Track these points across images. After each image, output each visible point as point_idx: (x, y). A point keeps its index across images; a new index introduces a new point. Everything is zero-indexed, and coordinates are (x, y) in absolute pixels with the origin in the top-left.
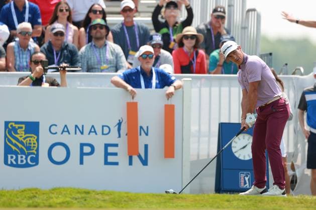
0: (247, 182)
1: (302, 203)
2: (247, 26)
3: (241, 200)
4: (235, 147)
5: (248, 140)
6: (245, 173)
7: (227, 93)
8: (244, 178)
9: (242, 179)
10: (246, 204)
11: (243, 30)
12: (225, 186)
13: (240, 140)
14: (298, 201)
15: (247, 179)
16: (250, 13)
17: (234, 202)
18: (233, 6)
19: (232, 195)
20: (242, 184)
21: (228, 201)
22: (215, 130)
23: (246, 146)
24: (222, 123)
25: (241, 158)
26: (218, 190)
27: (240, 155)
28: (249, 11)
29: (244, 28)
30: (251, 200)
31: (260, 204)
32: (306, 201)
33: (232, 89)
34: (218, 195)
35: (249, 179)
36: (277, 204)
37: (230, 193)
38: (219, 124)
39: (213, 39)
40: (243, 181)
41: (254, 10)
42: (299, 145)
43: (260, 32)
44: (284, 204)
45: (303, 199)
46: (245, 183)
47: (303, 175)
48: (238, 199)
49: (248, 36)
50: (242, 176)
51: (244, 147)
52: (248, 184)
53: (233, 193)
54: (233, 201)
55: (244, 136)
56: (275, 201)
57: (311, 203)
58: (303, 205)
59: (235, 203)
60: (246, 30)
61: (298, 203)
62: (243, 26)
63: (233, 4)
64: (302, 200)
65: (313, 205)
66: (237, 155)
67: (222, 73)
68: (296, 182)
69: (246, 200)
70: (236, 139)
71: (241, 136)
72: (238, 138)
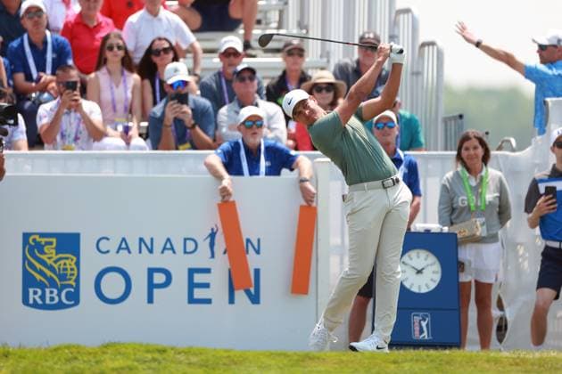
0: (425, 329)
1: (517, 364)
2: (420, 70)
3: (417, 360)
4: (405, 272)
5: (426, 259)
6: (421, 314)
8: (420, 323)
9: (417, 324)
10: (424, 367)
11: (414, 77)
13: (411, 259)
14: (511, 360)
15: (424, 324)
16: (426, 48)
17: (406, 364)
18: (398, 37)
19: (402, 352)
20: (417, 333)
21: (395, 362)
23: (423, 270)
25: (415, 289)
27: (412, 285)
28: (423, 45)
29: (416, 74)
30: (432, 361)
31: (448, 367)
32: (524, 361)
35: (427, 325)
36: (475, 366)
40: (417, 328)
41: (432, 44)
43: (442, 76)
44: (487, 366)
45: (518, 358)
46: (421, 331)
48: (411, 360)
49: (423, 87)
50: (417, 319)
51: (419, 272)
52: (425, 334)
54: (402, 362)
55: (418, 253)
56: (472, 362)
57: (533, 364)
58: (519, 368)
59: (407, 366)
60: (420, 78)
61: (511, 365)
62: (415, 70)
63: (396, 33)
64: (518, 361)
65: (536, 367)
69: (424, 361)
70: (405, 258)
71: (413, 254)
72: (409, 256)
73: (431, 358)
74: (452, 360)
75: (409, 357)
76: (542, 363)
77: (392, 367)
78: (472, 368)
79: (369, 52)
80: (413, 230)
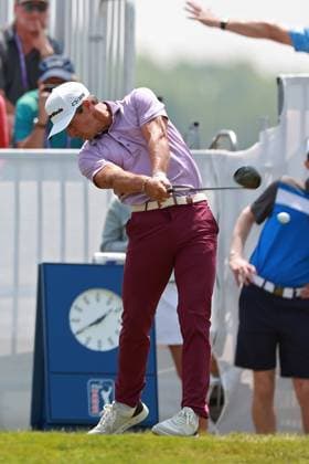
0: (107, 401)
1: (235, 452)
2: (101, 33)
3: (93, 446)
4: (78, 321)
5: (109, 303)
6: (102, 381)
7: (57, 195)
8: (100, 396)
9: (95, 395)
10: (103, 456)
11: (93, 44)
12: (55, 413)
13: (88, 303)
14: (226, 447)
15: (105, 395)
17: (76, 451)
19: (72, 434)
20: (96, 408)
21: (61, 448)
22: (31, 279)
23: (103, 318)
24: (45, 265)
25: (93, 346)
26: (39, 422)
27: (89, 339)
29: (97, 39)
30: (113, 447)
31: (137, 455)
32: (246, 447)
33: (69, 185)
34: (38, 434)
35: (110, 396)
36: (176, 454)
37: (67, 431)
38: (40, 266)
39: (23, 64)
40: (96, 402)
42: (228, 316)
43: (133, 47)
44: (193, 454)
45: (237, 442)
46: (102, 406)
47: (238, 384)
48: (86, 445)
49: (105, 58)
50: (95, 388)
51: (99, 321)
53: (74, 430)
54: (72, 448)
55: (98, 294)
56: (171, 448)
57: (257, 452)
58: (238, 457)
59: (78, 453)
60: (101, 44)
61: (227, 453)
62: (94, 33)
64: (236, 446)
65: (262, 456)
66: (82, 339)
67: (45, 147)
68: (222, 403)
69: (103, 446)
70: (79, 302)
71: (91, 295)
72: (85, 299)
73: (113, 443)
74: (142, 446)
75: (82, 441)
76: (269, 451)
77: (58, 454)
78: (172, 457)
79: (36, 13)
80: (90, 262)
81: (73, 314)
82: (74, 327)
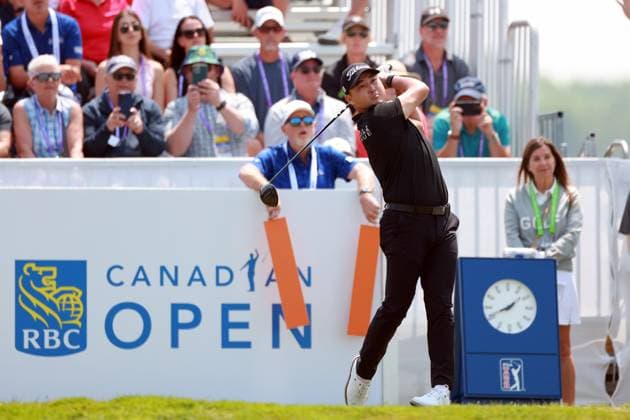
0: (516, 378)
2: (510, 57)
4: (490, 307)
5: (517, 292)
6: (511, 360)
8: (510, 372)
9: (506, 372)
11: (502, 66)
12: (471, 388)
13: (499, 292)
15: (515, 373)
16: (517, 30)
18: (482, 16)
19: (486, 407)
20: (506, 383)
21: (478, 419)
23: (513, 305)
24: (462, 259)
25: (504, 329)
26: (457, 397)
27: (500, 324)
28: (513, 26)
29: (505, 62)
30: (523, 417)
33: (482, 190)
35: (519, 374)
37: (482, 403)
40: (507, 378)
41: (524, 24)
42: (621, 302)
43: (537, 70)
46: (512, 382)
49: (513, 77)
50: (506, 366)
51: (509, 308)
52: (517, 384)
55: (508, 285)
60: (509, 66)
62: (503, 57)
63: (480, 11)
66: (494, 323)
67: (459, 156)
68: (617, 378)
69: (514, 417)
70: (491, 291)
71: (502, 285)
72: (497, 288)
80: (501, 256)
81: (486, 302)
82: (487, 313)
